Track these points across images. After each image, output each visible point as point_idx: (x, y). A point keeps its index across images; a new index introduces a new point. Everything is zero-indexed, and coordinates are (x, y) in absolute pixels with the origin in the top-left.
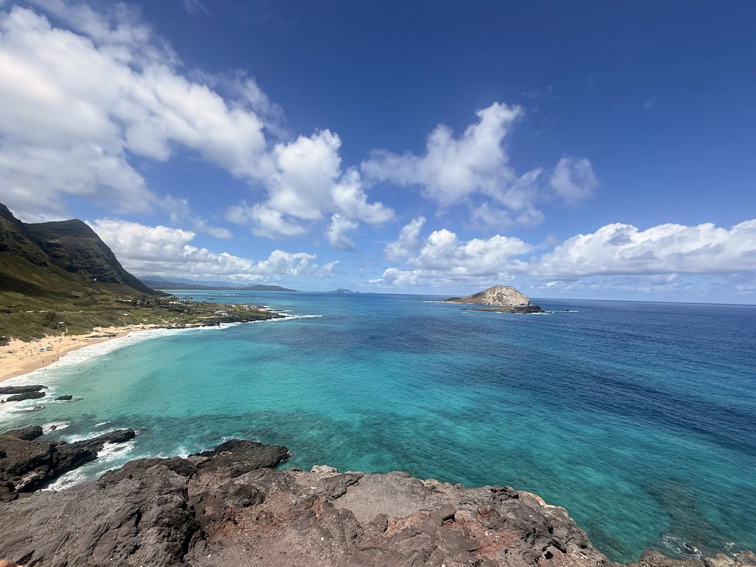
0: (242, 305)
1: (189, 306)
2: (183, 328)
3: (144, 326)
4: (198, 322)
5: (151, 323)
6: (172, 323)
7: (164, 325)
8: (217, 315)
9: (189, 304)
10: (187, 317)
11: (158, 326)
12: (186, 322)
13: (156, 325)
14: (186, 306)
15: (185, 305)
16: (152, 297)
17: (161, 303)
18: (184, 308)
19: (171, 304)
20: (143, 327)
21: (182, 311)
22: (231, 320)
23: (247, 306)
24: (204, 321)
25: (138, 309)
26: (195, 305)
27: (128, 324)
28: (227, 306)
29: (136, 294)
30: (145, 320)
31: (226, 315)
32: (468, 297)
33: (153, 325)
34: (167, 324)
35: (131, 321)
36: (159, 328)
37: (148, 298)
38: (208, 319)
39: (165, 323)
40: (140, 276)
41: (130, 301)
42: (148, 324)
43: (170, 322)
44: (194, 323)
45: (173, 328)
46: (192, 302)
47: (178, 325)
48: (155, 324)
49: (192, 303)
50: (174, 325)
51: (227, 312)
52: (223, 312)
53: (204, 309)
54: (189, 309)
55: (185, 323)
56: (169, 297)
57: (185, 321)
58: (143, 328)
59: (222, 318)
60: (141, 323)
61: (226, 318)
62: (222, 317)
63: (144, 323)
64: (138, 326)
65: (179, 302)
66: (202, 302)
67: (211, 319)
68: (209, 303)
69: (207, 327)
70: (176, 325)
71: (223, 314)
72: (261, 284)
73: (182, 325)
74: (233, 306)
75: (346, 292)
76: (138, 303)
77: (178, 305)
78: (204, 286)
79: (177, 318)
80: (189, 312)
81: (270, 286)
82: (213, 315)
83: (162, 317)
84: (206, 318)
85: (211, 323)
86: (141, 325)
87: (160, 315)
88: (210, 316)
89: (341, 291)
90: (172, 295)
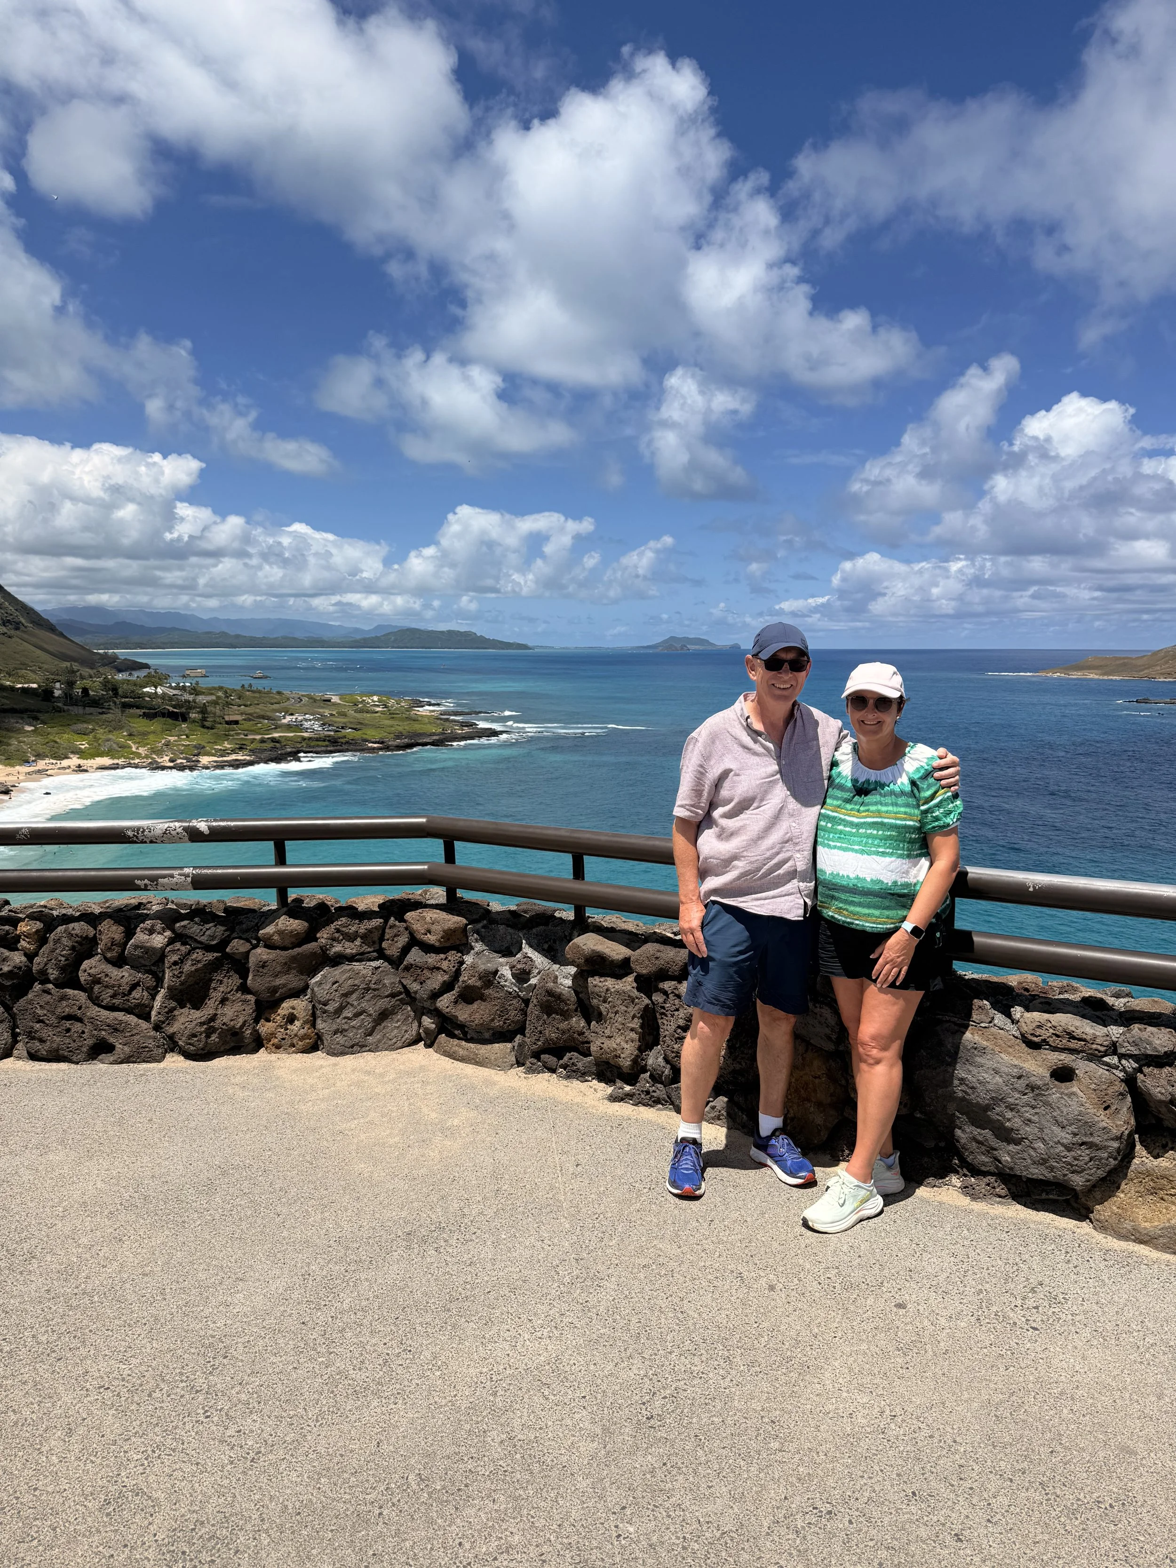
0: (362, 695)
1: (202, 699)
2: (192, 769)
3: (81, 762)
4: (234, 751)
5: (101, 755)
6: (160, 753)
7: (137, 761)
8: (289, 727)
9: (202, 693)
10: (199, 737)
11: (120, 761)
12: (201, 750)
13: (116, 761)
14: (194, 701)
15: (191, 698)
16: (92, 672)
17: (120, 691)
18: (190, 705)
19: (149, 695)
20: (79, 766)
21: (184, 718)
22: (333, 745)
23: (375, 698)
24: (253, 746)
25: (60, 710)
26: (219, 698)
27: (40, 756)
28: (315, 701)
29: (45, 666)
30: (84, 745)
31: (316, 727)
32: (1156, 653)
33: (106, 761)
34: (147, 757)
35: (46, 749)
36: (123, 767)
37: (82, 678)
38: (263, 741)
39: (138, 755)
40: (49, 607)
41: (35, 686)
42: (93, 756)
43: (154, 751)
44: (224, 753)
45: (163, 768)
46: (210, 689)
47: (179, 761)
48: (113, 758)
49: (210, 691)
50: (165, 760)
51: (318, 720)
52: (306, 720)
53: (249, 710)
54: (203, 710)
55: (198, 755)
56: (143, 673)
57: (195, 747)
58: (80, 769)
59: (304, 739)
60: (73, 752)
61: (317, 740)
62: (306, 735)
63: (82, 754)
64: (65, 763)
65: (171, 687)
66: (239, 688)
67: (274, 740)
68: (259, 692)
69: (262, 765)
70: (171, 761)
71: (307, 725)
72: (414, 625)
73: (188, 760)
74: (335, 699)
75: (692, 647)
76: (57, 693)
77: (171, 698)
78: (238, 636)
79: (172, 739)
80: (204, 719)
81: (442, 632)
82: (277, 728)
83: (130, 735)
84: (258, 737)
85: (274, 754)
86: (74, 761)
87: (121, 728)
88: (268, 731)
89: (678, 646)
90: (147, 666)
